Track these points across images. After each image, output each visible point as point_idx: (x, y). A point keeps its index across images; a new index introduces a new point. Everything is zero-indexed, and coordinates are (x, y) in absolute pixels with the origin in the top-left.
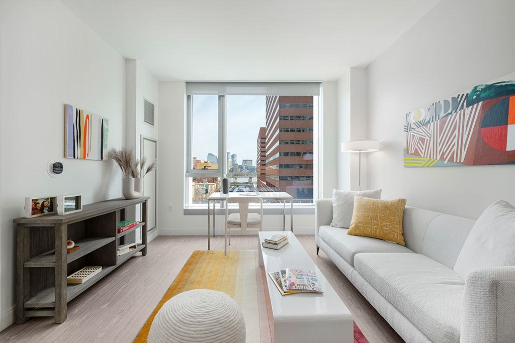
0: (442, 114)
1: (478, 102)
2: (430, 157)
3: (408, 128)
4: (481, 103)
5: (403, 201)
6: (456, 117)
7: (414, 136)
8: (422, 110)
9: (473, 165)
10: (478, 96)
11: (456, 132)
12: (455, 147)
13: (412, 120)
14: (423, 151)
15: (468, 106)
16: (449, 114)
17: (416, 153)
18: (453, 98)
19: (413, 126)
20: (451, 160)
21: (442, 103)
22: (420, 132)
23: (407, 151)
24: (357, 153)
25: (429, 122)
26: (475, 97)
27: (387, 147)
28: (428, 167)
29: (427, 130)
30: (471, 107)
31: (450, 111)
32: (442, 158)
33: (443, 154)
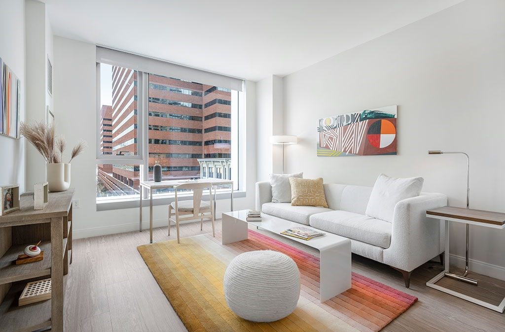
0: (345, 124)
1: (366, 120)
2: (337, 150)
3: (320, 130)
4: (367, 120)
5: (321, 179)
6: (354, 126)
7: (325, 135)
8: (332, 120)
9: (363, 155)
10: (366, 116)
11: (354, 135)
12: (353, 145)
13: (324, 124)
14: (332, 146)
15: (360, 121)
16: (349, 124)
17: (327, 147)
18: (352, 115)
19: (325, 128)
20: (350, 152)
21: (345, 116)
22: (330, 133)
23: (320, 145)
24: (281, 145)
25: (336, 127)
26: (364, 116)
27: (302, 141)
28: (335, 156)
29: (335, 132)
30: (362, 122)
31: (350, 122)
32: (345, 151)
33: (346, 148)
